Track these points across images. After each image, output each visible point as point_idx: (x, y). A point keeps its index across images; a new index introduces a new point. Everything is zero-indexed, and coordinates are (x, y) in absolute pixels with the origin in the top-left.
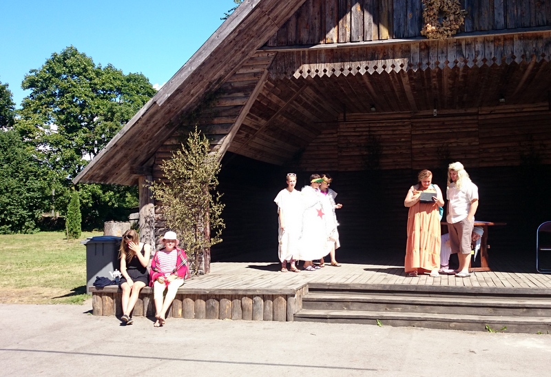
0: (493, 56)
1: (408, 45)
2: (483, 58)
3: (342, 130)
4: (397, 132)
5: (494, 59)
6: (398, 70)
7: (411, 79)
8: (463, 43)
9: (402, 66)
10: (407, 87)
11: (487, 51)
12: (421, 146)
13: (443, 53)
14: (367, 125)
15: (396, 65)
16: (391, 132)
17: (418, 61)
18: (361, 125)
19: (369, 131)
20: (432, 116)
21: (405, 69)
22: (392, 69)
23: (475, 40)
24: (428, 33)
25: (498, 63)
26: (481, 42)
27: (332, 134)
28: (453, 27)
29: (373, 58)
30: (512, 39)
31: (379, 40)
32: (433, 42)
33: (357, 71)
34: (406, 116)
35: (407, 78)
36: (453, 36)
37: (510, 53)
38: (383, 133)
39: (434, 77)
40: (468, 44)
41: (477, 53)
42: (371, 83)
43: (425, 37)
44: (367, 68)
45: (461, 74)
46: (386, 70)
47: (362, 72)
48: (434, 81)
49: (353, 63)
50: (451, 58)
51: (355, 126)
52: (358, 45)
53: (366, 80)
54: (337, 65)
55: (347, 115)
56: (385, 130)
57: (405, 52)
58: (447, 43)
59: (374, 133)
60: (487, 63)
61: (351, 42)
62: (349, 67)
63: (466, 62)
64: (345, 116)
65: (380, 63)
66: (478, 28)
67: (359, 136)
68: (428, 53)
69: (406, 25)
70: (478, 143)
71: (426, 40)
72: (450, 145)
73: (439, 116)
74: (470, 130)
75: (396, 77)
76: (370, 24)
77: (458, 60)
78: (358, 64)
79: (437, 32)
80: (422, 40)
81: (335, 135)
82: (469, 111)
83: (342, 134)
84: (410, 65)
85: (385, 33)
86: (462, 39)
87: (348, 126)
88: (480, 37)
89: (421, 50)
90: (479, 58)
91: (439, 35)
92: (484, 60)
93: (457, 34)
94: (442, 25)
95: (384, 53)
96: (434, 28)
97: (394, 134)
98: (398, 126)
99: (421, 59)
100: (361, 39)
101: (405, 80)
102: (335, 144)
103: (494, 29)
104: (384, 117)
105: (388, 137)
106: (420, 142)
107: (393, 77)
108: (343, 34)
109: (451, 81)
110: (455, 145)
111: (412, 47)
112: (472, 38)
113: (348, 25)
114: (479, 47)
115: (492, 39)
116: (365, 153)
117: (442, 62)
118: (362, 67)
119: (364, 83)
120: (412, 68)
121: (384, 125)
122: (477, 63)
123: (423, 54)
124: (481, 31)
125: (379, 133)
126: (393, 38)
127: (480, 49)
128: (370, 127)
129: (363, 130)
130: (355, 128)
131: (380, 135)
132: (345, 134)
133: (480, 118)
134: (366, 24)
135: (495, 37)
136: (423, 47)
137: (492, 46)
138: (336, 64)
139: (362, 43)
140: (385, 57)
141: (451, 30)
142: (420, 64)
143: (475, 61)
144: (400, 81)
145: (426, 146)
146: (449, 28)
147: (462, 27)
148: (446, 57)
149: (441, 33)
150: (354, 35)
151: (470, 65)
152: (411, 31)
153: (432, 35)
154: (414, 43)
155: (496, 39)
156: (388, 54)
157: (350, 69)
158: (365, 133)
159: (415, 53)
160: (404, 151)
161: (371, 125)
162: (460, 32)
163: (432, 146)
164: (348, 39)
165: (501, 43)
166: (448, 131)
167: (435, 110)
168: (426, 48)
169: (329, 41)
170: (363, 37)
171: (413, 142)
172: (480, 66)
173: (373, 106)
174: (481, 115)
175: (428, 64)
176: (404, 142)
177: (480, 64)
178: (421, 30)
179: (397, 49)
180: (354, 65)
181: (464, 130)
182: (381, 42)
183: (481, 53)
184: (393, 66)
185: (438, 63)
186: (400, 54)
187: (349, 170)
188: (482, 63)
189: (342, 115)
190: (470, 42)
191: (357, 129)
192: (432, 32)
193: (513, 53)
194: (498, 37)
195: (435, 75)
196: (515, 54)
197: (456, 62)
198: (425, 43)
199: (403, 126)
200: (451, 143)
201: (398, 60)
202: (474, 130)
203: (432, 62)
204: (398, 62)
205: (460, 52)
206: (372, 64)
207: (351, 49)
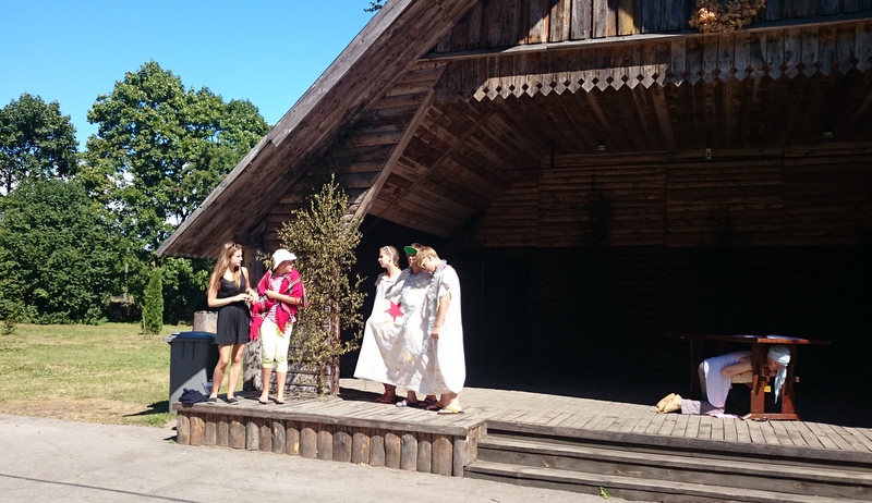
0: (816, 60)
1: (666, 43)
2: (798, 63)
3: (546, 182)
4: (641, 185)
5: (818, 65)
6: (648, 83)
7: (668, 98)
8: (763, 39)
9: (655, 77)
10: (662, 112)
11: (805, 52)
12: (682, 209)
13: (726, 55)
14: (590, 174)
15: (647, 75)
16: (630, 186)
17: (684, 69)
18: (579, 174)
19: (593, 183)
20: (702, 160)
21: (660, 82)
22: (638, 82)
23: (785, 34)
24: (702, 23)
25: (826, 72)
26: (795, 37)
27: (530, 187)
28: (745, 12)
29: (607, 64)
30: (852, 30)
31: (617, 36)
32: (710, 38)
33: (578, 86)
34: (658, 159)
35: (662, 97)
36: (745, 27)
37: (848, 54)
38: (616, 186)
39: (709, 95)
40: (771, 41)
41: (788, 55)
42: (600, 105)
43: (696, 30)
44: (595, 81)
45: (756, 90)
46: (628, 83)
47: (588, 87)
48: (709, 103)
49: (573, 74)
50: (742, 64)
51: (569, 175)
52: (583, 45)
53: (593, 101)
54: (546, 78)
55: (556, 157)
56: (619, 183)
57: (661, 54)
58: (734, 40)
59: (599, 187)
60: (805, 72)
61: (570, 40)
62: (565, 80)
63: (766, 69)
64: (552, 159)
65: (618, 73)
66: (790, 14)
67: (574, 191)
68: (702, 57)
69: (665, 12)
70: (782, 206)
71: (697, 35)
72: (732, 209)
73: (715, 159)
74: (768, 183)
75: (643, 96)
76: (603, 11)
77: (753, 66)
78: (580, 75)
79: (718, 21)
80: (690, 35)
81: (534, 190)
82: (767, 152)
83: (546, 188)
84: (669, 75)
85: (627, 23)
86: (762, 33)
87: (557, 175)
88: (793, 28)
89: (689, 51)
90: (791, 63)
91: (720, 27)
92: (801, 67)
93: (753, 25)
94: (727, 11)
95: (626, 56)
96: (712, 15)
97: (637, 189)
98: (643, 175)
99: (688, 66)
100: (586, 35)
101: (659, 100)
102: (535, 203)
103: (820, 15)
104: (620, 160)
105: (625, 193)
106: (681, 202)
107: (639, 96)
108: (557, 29)
109: (737, 102)
110: (741, 208)
111: (674, 47)
112: (778, 31)
113: (566, 15)
114: (790, 44)
115: (816, 30)
116: (585, 219)
117: (725, 70)
118: (587, 80)
119: (589, 106)
120: (673, 80)
121: (619, 173)
122: (786, 72)
123: (693, 57)
124: (796, 19)
125: (609, 186)
126: (641, 33)
127: (792, 49)
128: (594, 177)
129: (582, 181)
130: (568, 178)
131: (612, 190)
132: (551, 188)
133: (786, 164)
134: (597, 11)
135: (820, 28)
136: (692, 46)
137: (815, 44)
138: (544, 75)
139: (589, 41)
140: (627, 63)
141: (742, 19)
142: (687, 74)
143: (784, 68)
144: (651, 101)
145: (691, 208)
146: (738, 15)
147: (761, 12)
148: (733, 62)
149: (726, 23)
150: (575, 29)
151: (775, 75)
152: (671, 22)
153: (709, 26)
154: (677, 39)
155: (823, 31)
156: (632, 58)
157: (567, 83)
158: (585, 187)
159: (678, 56)
160: (653, 217)
161: (596, 173)
162: (759, 20)
163: (701, 208)
164: (565, 35)
165: (832, 37)
166: (731, 184)
167: (709, 150)
168: (697, 49)
169: (534, 40)
170: (591, 32)
171: (669, 202)
172: (791, 77)
173: (602, 143)
174: (788, 158)
175: (701, 73)
176: (651, 201)
177: (792, 73)
178: (690, 19)
179: (647, 50)
180: (574, 76)
181: (759, 184)
182: (620, 39)
183: (794, 55)
184: (640, 77)
185: (718, 72)
186: (652, 58)
187: (556, 245)
188: (796, 72)
189: (548, 157)
190: (775, 36)
191: (572, 181)
192: (709, 20)
193: (852, 53)
194: (826, 26)
195: (710, 91)
196: (857, 56)
197: (749, 70)
198: (696, 39)
199: (653, 175)
200: (734, 205)
201: (649, 67)
202: (774, 183)
203: (708, 71)
204: (649, 70)
205: (757, 54)
206: (604, 74)
207: (570, 51)
